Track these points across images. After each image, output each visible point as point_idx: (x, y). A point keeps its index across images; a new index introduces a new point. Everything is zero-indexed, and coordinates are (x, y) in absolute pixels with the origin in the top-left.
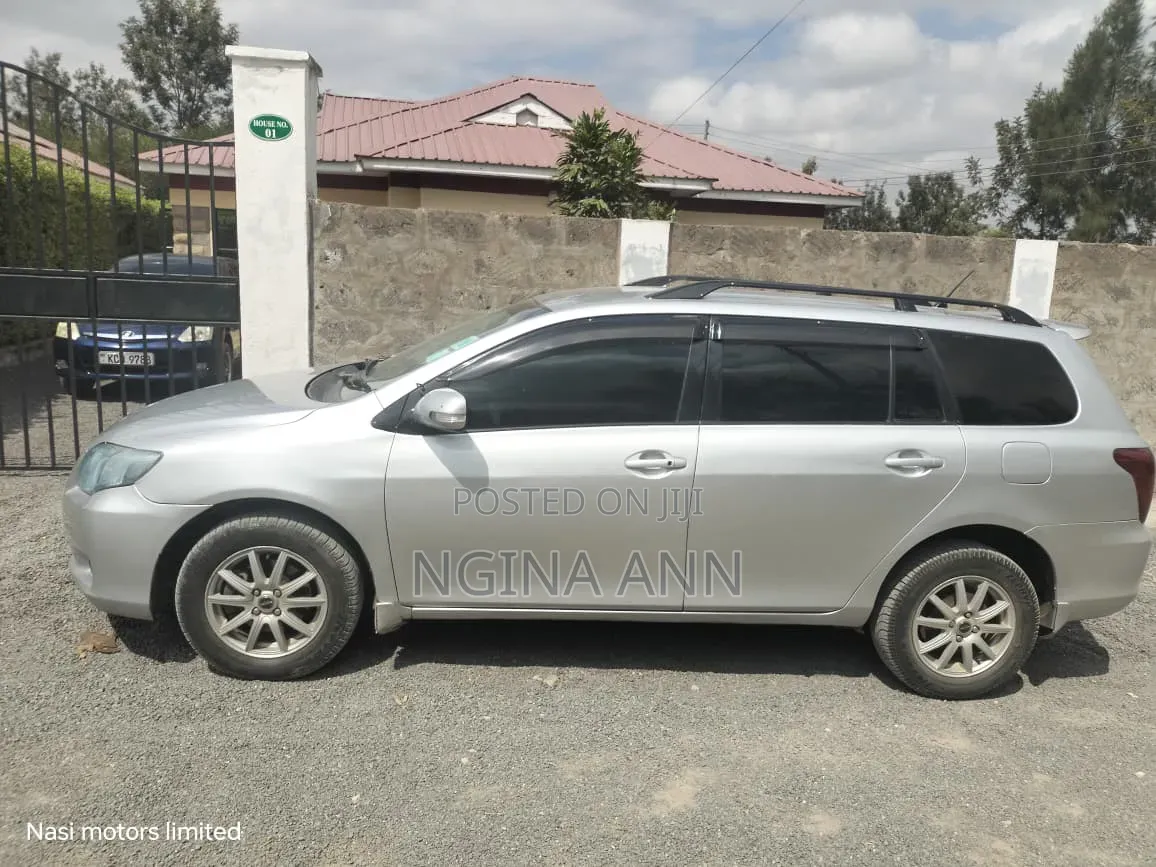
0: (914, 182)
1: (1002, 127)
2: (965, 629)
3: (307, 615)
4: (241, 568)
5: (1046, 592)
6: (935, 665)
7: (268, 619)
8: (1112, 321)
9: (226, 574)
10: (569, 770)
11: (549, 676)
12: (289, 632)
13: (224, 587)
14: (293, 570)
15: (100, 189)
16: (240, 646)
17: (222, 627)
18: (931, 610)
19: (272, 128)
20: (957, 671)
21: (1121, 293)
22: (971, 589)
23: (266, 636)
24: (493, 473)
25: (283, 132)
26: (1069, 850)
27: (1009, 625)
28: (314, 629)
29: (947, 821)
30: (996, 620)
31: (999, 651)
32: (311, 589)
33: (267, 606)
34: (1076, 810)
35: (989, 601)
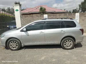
0: (73, 10)
1: (79, 5)
2: (68, 44)
3: (17, 46)
4: (12, 43)
5: (75, 41)
6: (66, 47)
7: (14, 46)
8: (84, 19)
9: (11, 43)
10: (35, 57)
11: (35, 49)
12: (16, 47)
13: (11, 44)
14: (15, 42)
15: (11, 16)
16: (12, 48)
17: (11, 47)
18: (65, 43)
19: (17, 10)
20: (68, 47)
21: (85, 17)
22: (68, 41)
23: (14, 47)
24: (29, 34)
25: (18, 11)
26: (74, 62)
27: (72, 44)
28: (17, 47)
29: (64, 59)
30: (71, 43)
31: (71, 46)
32: (17, 44)
33: (14, 45)
34: (76, 58)
35: (70, 42)
